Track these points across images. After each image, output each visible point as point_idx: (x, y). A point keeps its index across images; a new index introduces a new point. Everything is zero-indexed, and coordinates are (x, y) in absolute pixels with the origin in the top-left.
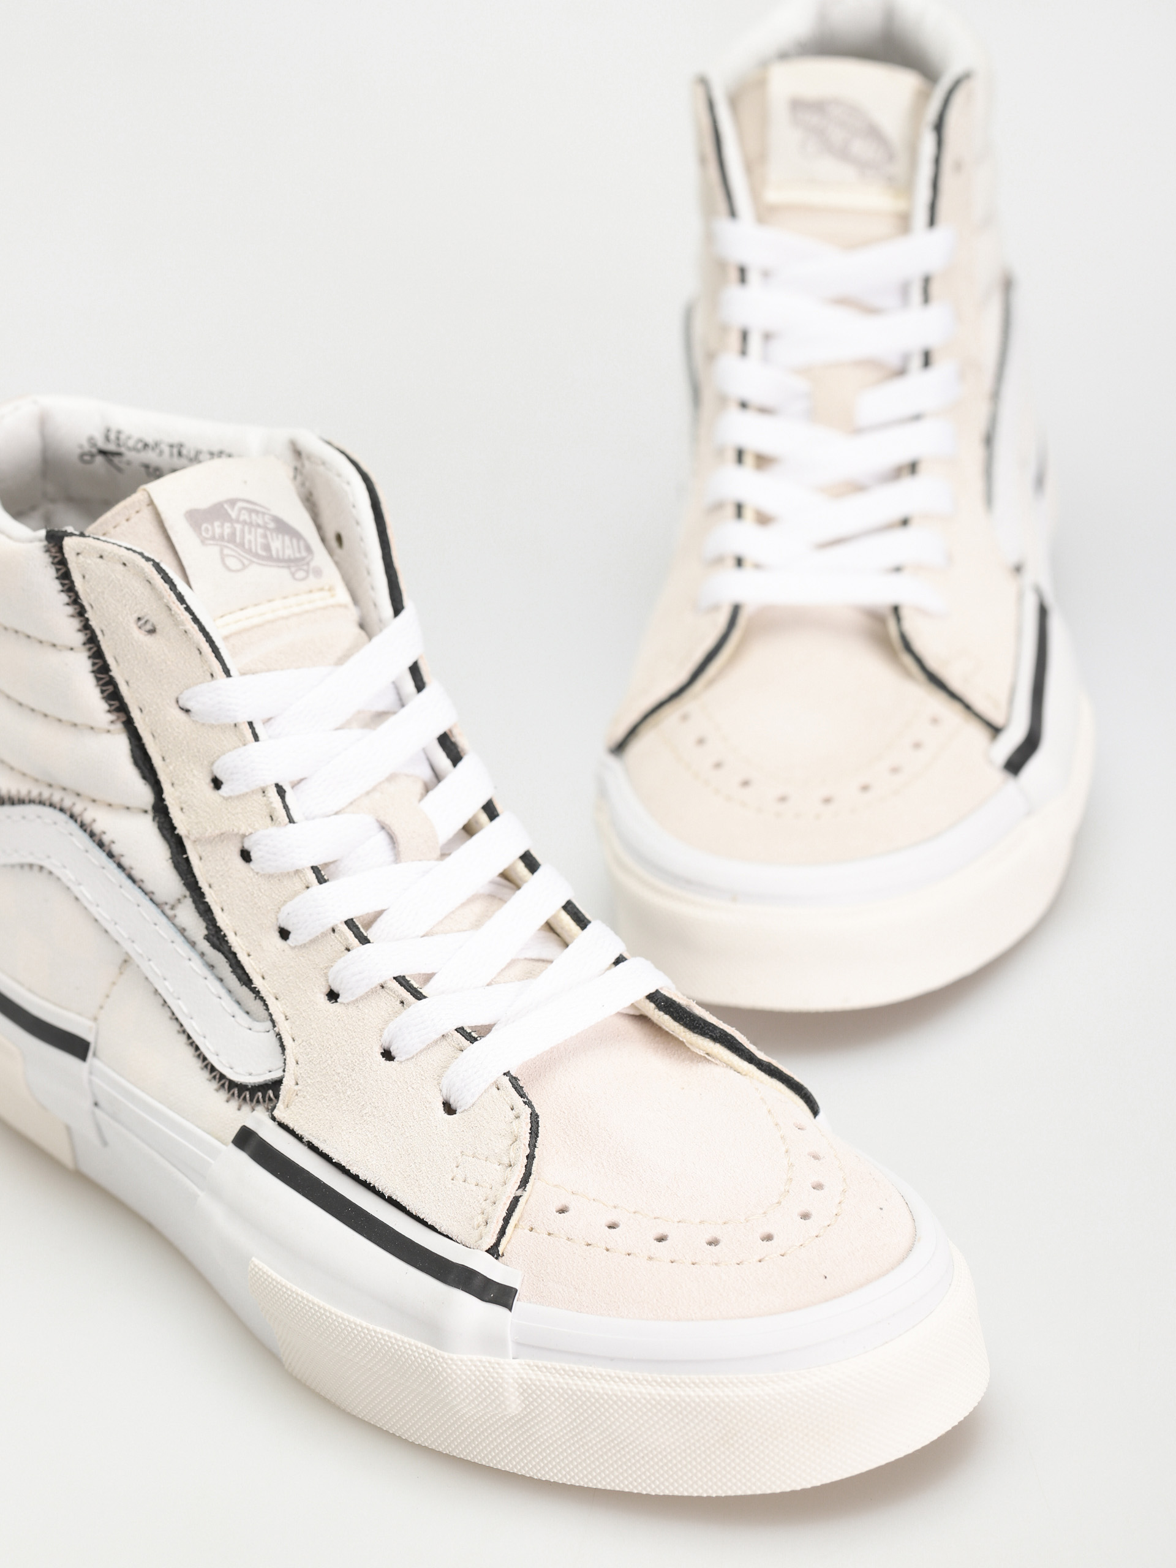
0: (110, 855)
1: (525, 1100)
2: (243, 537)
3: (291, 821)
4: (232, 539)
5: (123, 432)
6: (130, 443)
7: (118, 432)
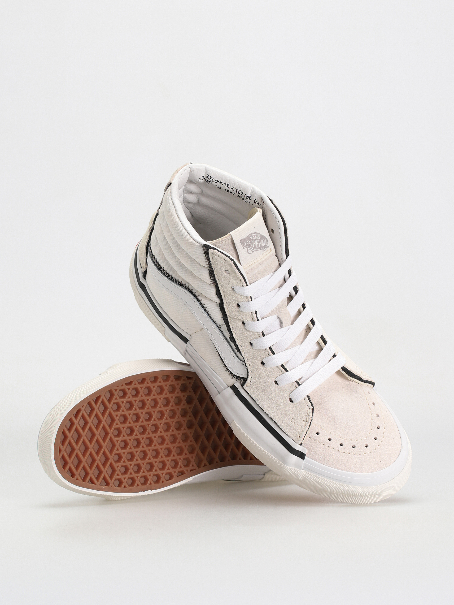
0: (205, 310)
1: (312, 404)
2: (253, 244)
3: (258, 320)
4: (250, 245)
5: (212, 177)
6: (214, 180)
7: (211, 177)
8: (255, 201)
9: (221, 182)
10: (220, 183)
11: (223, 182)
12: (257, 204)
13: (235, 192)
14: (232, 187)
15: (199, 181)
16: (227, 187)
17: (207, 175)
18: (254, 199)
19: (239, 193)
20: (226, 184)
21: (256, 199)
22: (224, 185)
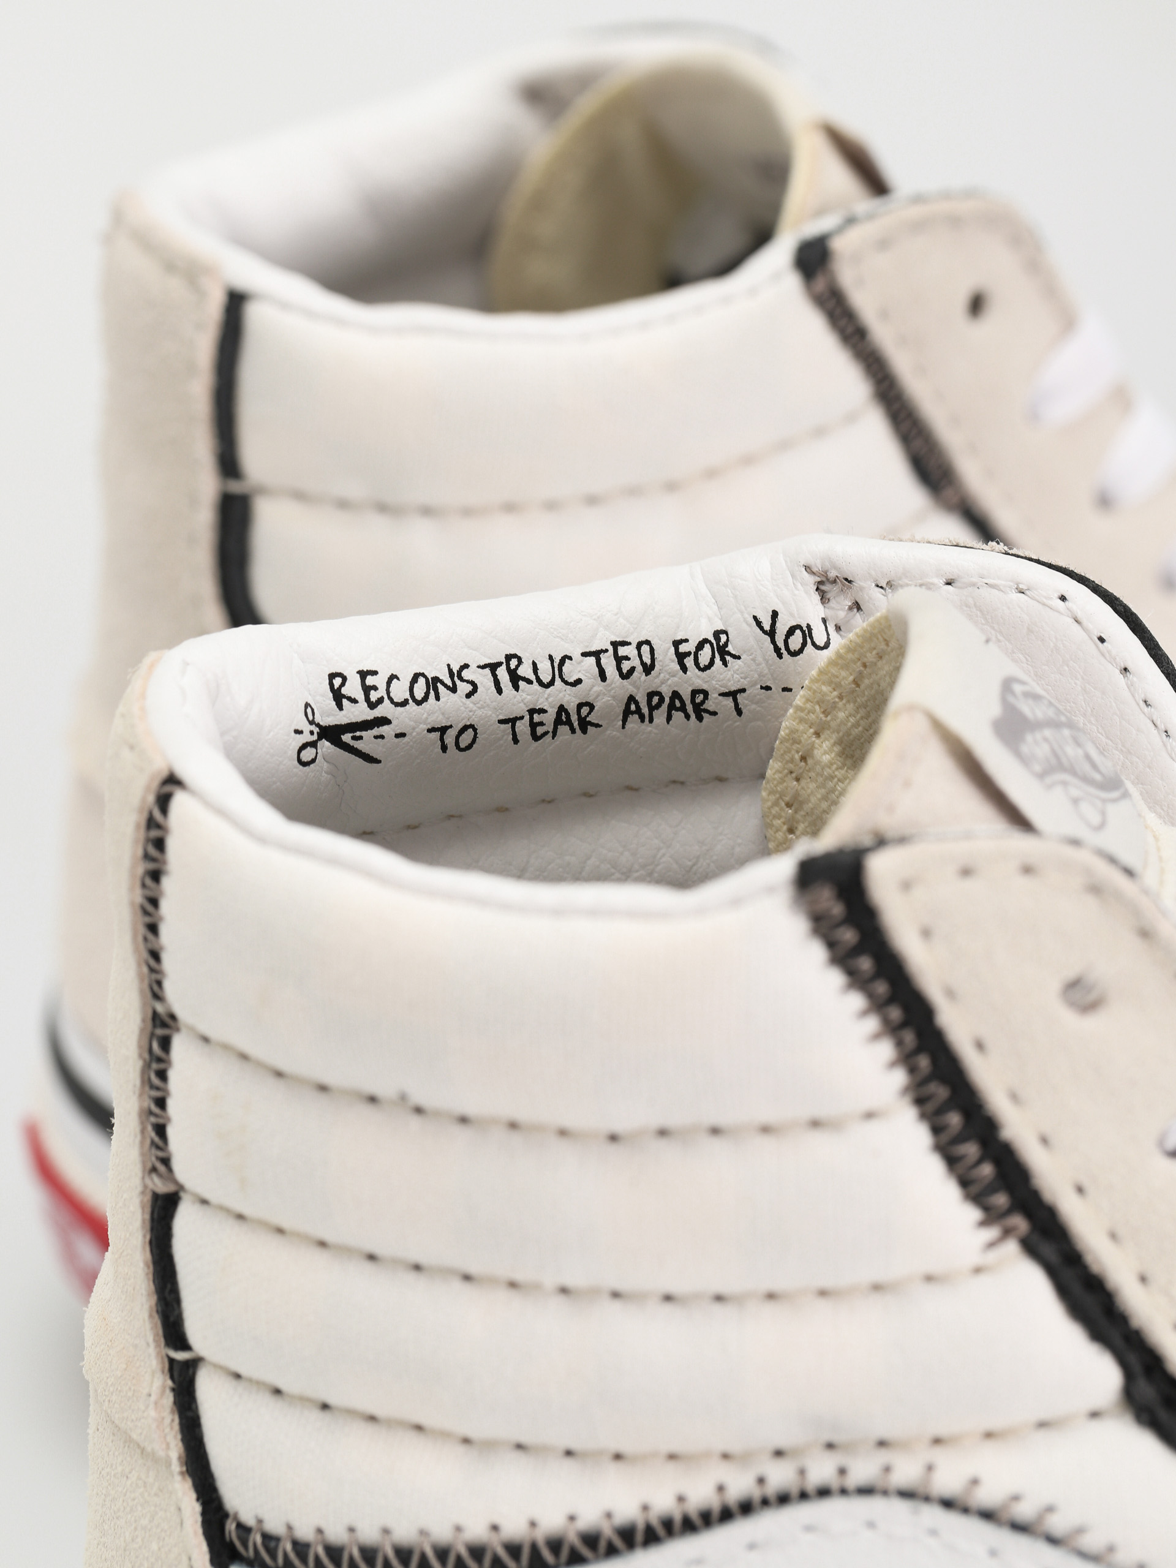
5: (375, 673)
6: (400, 691)
7: (363, 675)
8: (772, 633)
9: (457, 674)
10: (453, 689)
11: (466, 666)
12: (804, 644)
13: (592, 687)
14: (551, 658)
15: (304, 764)
16: (516, 687)
17: (332, 676)
18: (759, 624)
19: (626, 666)
20: (500, 664)
21: (775, 615)
22: (484, 679)
